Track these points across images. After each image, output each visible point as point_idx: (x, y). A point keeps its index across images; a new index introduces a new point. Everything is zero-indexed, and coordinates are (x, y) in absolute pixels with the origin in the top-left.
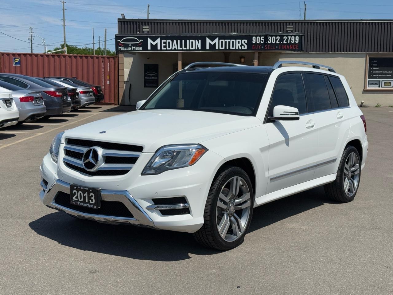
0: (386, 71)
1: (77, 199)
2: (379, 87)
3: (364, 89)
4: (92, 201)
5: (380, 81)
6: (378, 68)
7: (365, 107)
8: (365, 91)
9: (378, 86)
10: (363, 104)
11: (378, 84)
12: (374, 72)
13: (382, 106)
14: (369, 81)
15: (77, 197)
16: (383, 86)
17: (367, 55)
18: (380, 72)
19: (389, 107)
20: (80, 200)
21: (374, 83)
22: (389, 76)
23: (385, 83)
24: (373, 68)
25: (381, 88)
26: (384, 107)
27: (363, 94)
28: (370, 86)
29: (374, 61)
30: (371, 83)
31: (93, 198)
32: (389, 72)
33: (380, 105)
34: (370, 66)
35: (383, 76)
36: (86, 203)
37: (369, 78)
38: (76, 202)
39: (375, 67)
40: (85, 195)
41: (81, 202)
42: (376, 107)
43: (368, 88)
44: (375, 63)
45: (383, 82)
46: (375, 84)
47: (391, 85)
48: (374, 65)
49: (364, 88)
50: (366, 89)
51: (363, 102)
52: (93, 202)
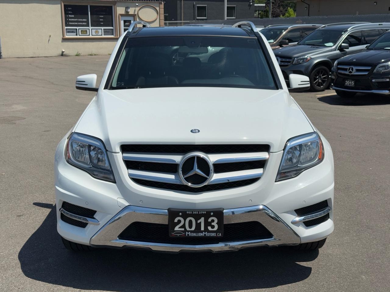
0: (81, 19)
1: (183, 229)
2: (77, 35)
3: (63, 38)
4: (213, 227)
5: (77, 29)
6: (73, 16)
7: (66, 56)
8: (65, 40)
9: (75, 34)
10: (64, 53)
11: (75, 32)
12: (70, 20)
13: (82, 55)
14: (66, 29)
15: (184, 226)
16: (80, 34)
17: (62, 2)
18: (75, 20)
19: (88, 55)
20: (188, 229)
21: (71, 31)
22: (84, 24)
23: (81, 31)
24: (68, 16)
25: (78, 37)
26: (84, 55)
27: (62, 43)
28: (67, 34)
29: (69, 8)
30: (69, 31)
31: (214, 224)
32: (84, 20)
33: (80, 54)
34: (66, 14)
35: (79, 23)
36: (202, 232)
37: (66, 26)
38: (181, 233)
39: (71, 14)
40: (199, 222)
41: (191, 232)
42: (77, 55)
43: (67, 37)
44: (70, 10)
45: (80, 30)
46: (73, 32)
47: (87, 33)
48: (69, 12)
49: (63, 36)
50: (64, 37)
51: (64, 51)
52: (216, 228)
